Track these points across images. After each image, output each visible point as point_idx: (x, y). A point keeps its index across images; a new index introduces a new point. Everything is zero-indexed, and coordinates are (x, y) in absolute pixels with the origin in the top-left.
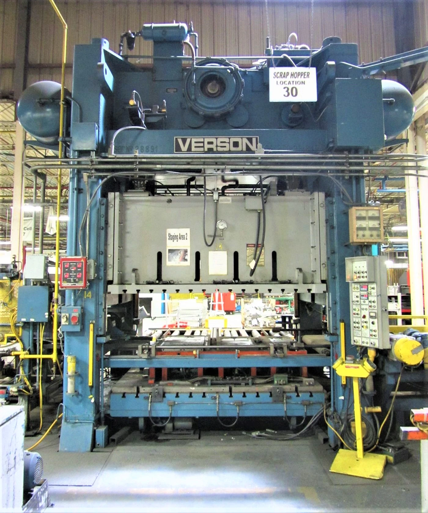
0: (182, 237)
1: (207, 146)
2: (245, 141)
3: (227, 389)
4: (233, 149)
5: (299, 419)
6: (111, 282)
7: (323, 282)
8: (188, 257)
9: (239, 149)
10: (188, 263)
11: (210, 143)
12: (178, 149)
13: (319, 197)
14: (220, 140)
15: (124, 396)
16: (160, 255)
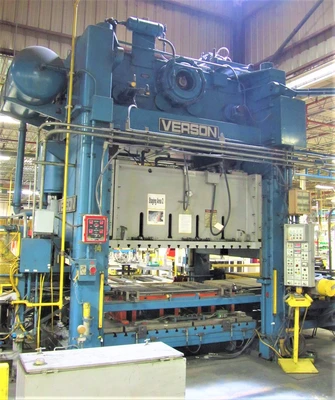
0: (160, 201)
1: (183, 129)
2: (210, 129)
3: (190, 324)
4: (201, 134)
5: (239, 342)
6: (111, 238)
7: (260, 240)
8: (163, 218)
9: (205, 135)
10: (163, 223)
11: (185, 127)
12: (162, 129)
13: (258, 178)
14: (193, 125)
15: (115, 336)
16: (142, 215)
